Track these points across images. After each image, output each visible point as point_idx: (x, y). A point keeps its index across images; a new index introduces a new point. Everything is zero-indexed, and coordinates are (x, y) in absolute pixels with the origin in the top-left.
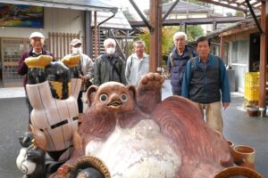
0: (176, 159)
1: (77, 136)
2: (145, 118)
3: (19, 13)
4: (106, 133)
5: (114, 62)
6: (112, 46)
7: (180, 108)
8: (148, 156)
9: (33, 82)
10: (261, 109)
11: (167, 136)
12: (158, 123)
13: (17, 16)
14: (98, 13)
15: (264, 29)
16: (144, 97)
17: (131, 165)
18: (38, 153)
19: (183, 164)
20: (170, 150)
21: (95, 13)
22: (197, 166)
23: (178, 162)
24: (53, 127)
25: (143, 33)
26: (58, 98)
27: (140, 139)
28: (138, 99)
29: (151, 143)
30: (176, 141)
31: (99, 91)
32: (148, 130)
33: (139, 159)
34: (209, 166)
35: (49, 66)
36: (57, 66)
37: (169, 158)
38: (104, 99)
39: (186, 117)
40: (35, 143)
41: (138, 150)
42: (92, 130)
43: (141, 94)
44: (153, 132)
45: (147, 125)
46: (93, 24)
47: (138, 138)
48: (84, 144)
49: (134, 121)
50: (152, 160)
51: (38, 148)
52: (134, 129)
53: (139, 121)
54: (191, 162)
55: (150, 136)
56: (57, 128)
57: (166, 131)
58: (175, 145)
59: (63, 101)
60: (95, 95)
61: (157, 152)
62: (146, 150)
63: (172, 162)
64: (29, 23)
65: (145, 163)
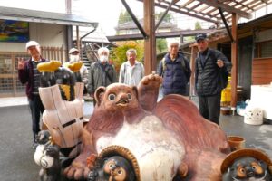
0: (181, 148)
1: (86, 133)
2: (149, 115)
3: (6, 29)
4: (115, 129)
5: (106, 69)
6: (105, 54)
7: (178, 104)
8: (158, 146)
9: (46, 85)
10: (233, 108)
11: (170, 130)
12: (160, 118)
13: (4, 31)
14: (80, 28)
15: (235, 38)
16: (144, 96)
17: (144, 155)
18: (56, 148)
19: (186, 153)
20: (174, 141)
21: (77, 27)
22: (199, 154)
23: (183, 151)
24: (64, 126)
25: (116, 47)
26: (66, 100)
27: (148, 133)
28: (140, 98)
29: (158, 135)
30: (178, 133)
31: (107, 91)
32: (153, 124)
33: (149, 149)
34: (209, 153)
35: (57, 71)
36: (64, 71)
37: (175, 148)
38: (112, 98)
39: (183, 112)
40: (52, 140)
41: (147, 142)
42: (101, 127)
43: (142, 94)
44: (158, 126)
45: (151, 120)
46: (74, 39)
47: (145, 132)
48: (94, 140)
49: (140, 117)
50: (161, 150)
51: (54, 144)
52: (141, 125)
53: (144, 117)
54: (193, 151)
55: (155, 129)
56: (67, 127)
57: (168, 125)
58: (178, 137)
59: (71, 103)
60: (104, 96)
61: (164, 143)
62: (154, 141)
63: (178, 151)
64: (15, 38)
65: (155, 152)
